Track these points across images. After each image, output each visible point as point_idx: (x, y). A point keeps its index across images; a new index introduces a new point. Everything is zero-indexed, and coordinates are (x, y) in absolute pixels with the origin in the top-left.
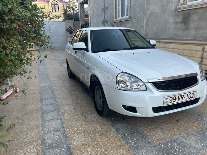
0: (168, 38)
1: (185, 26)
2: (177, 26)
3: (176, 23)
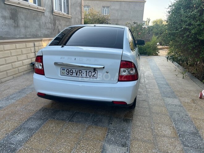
2: (7, 22)
3: (4, 18)
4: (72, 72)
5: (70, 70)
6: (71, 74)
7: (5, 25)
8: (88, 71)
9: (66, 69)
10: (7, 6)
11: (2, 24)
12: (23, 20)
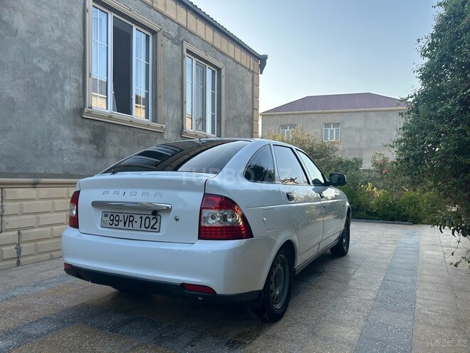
0: (61, 173)
1: (99, 151)
2: (82, 148)
3: (79, 141)
4: (118, 221)
5: (115, 215)
6: (117, 223)
7: (78, 153)
8: (144, 217)
9: (109, 214)
10: (87, 122)
11: (73, 151)
12: (115, 146)
